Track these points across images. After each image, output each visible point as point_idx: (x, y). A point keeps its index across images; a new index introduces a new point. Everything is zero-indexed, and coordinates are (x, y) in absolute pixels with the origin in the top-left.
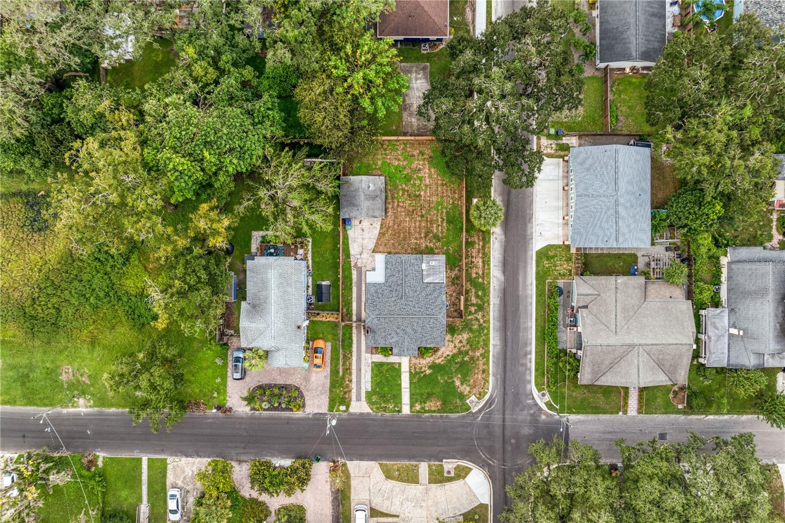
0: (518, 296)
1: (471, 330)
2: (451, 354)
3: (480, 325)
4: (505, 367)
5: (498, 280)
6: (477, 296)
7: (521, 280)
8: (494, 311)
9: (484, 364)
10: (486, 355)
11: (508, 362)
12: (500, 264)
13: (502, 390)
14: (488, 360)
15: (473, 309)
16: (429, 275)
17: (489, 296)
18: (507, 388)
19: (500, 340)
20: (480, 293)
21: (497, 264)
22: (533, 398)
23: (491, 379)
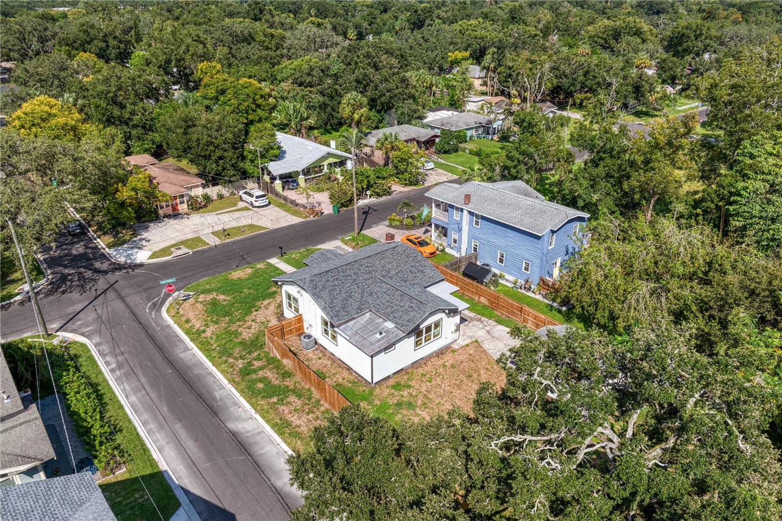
0: (180, 420)
1: (243, 343)
2: (254, 313)
3: (230, 355)
4: (153, 339)
5: (238, 419)
6: (262, 380)
7: (190, 444)
8: (216, 381)
9: (192, 327)
10: (196, 335)
11: (151, 346)
12: (251, 441)
13: (143, 321)
14: (188, 333)
15: (257, 364)
16: (370, 322)
17: (242, 392)
18: (137, 325)
19: (181, 359)
20: (260, 386)
21: (258, 438)
22: (83, 334)
23: (170, 321)
